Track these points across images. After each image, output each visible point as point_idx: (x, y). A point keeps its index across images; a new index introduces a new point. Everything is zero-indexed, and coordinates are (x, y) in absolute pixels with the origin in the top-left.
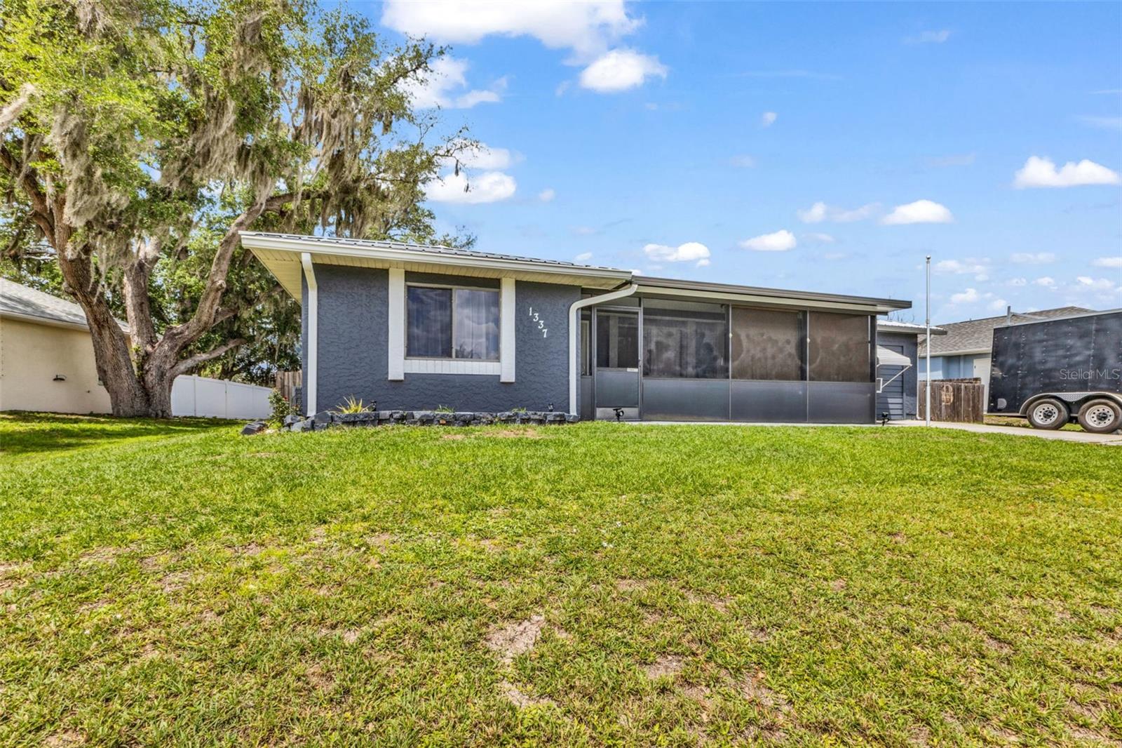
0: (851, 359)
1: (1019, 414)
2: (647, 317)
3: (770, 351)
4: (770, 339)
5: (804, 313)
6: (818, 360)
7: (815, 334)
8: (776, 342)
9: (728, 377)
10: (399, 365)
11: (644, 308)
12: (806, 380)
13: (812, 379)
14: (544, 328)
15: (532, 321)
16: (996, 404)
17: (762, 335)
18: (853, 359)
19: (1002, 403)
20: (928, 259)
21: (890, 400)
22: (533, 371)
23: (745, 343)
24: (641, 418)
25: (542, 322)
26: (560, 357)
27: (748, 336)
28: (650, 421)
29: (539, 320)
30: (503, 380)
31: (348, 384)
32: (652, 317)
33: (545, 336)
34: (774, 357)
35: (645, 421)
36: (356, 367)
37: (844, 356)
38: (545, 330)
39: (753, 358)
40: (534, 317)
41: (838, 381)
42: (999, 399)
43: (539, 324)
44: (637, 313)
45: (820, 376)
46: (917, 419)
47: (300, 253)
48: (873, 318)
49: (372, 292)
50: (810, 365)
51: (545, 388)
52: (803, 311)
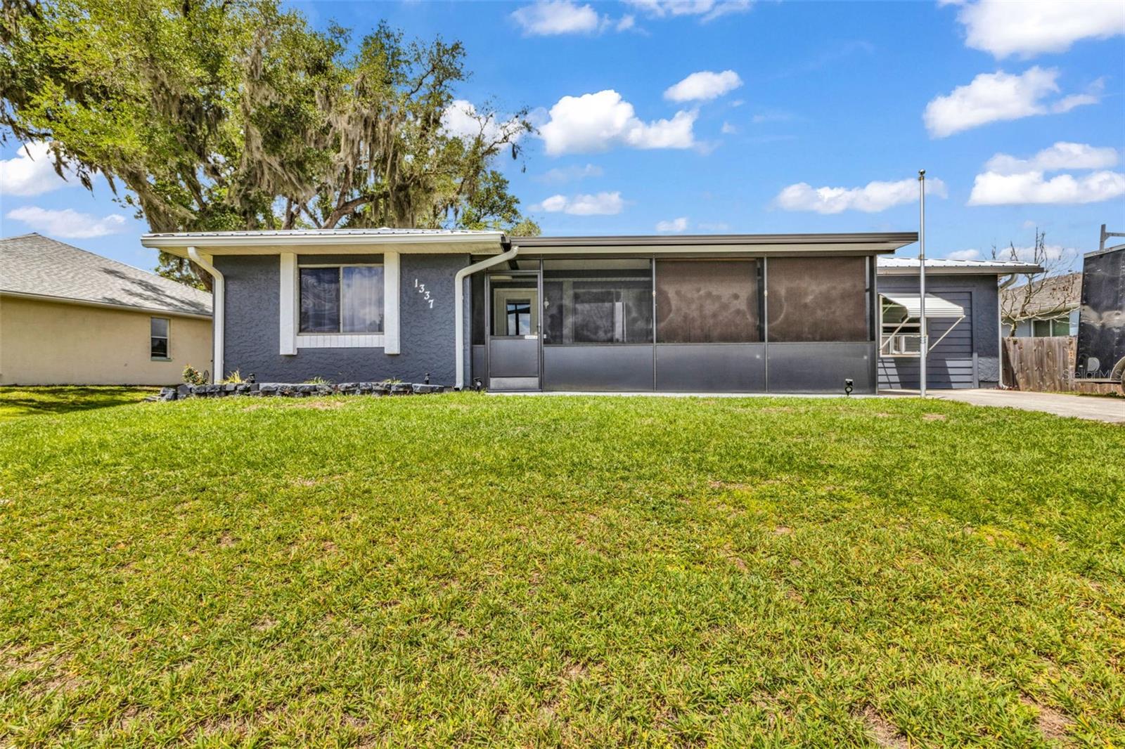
0: (834, 312)
1: (1109, 380)
2: (548, 280)
3: (710, 308)
4: (709, 295)
5: (761, 259)
6: (782, 316)
7: (779, 285)
8: (719, 297)
9: (652, 341)
10: (290, 340)
11: (544, 271)
12: (763, 340)
13: (771, 340)
14: (430, 299)
15: (417, 293)
16: (1086, 366)
17: (698, 290)
18: (838, 313)
19: (1094, 363)
20: (922, 173)
21: (949, 364)
22: (419, 343)
23: (674, 301)
24: (542, 388)
25: (428, 293)
26: (447, 327)
27: (678, 293)
28: (552, 391)
29: (425, 290)
30: (386, 352)
31: (249, 359)
32: (552, 280)
33: (431, 307)
34: (714, 315)
35: (547, 391)
36: (256, 344)
37: (822, 309)
38: (432, 301)
39: (685, 317)
40: (420, 289)
41: (814, 340)
42: (1090, 359)
43: (425, 295)
44: (536, 277)
45: (782, 335)
46: (1000, 388)
47: (186, 248)
48: (872, 259)
49: (270, 277)
50: (769, 323)
51: (431, 359)
52: (758, 259)
